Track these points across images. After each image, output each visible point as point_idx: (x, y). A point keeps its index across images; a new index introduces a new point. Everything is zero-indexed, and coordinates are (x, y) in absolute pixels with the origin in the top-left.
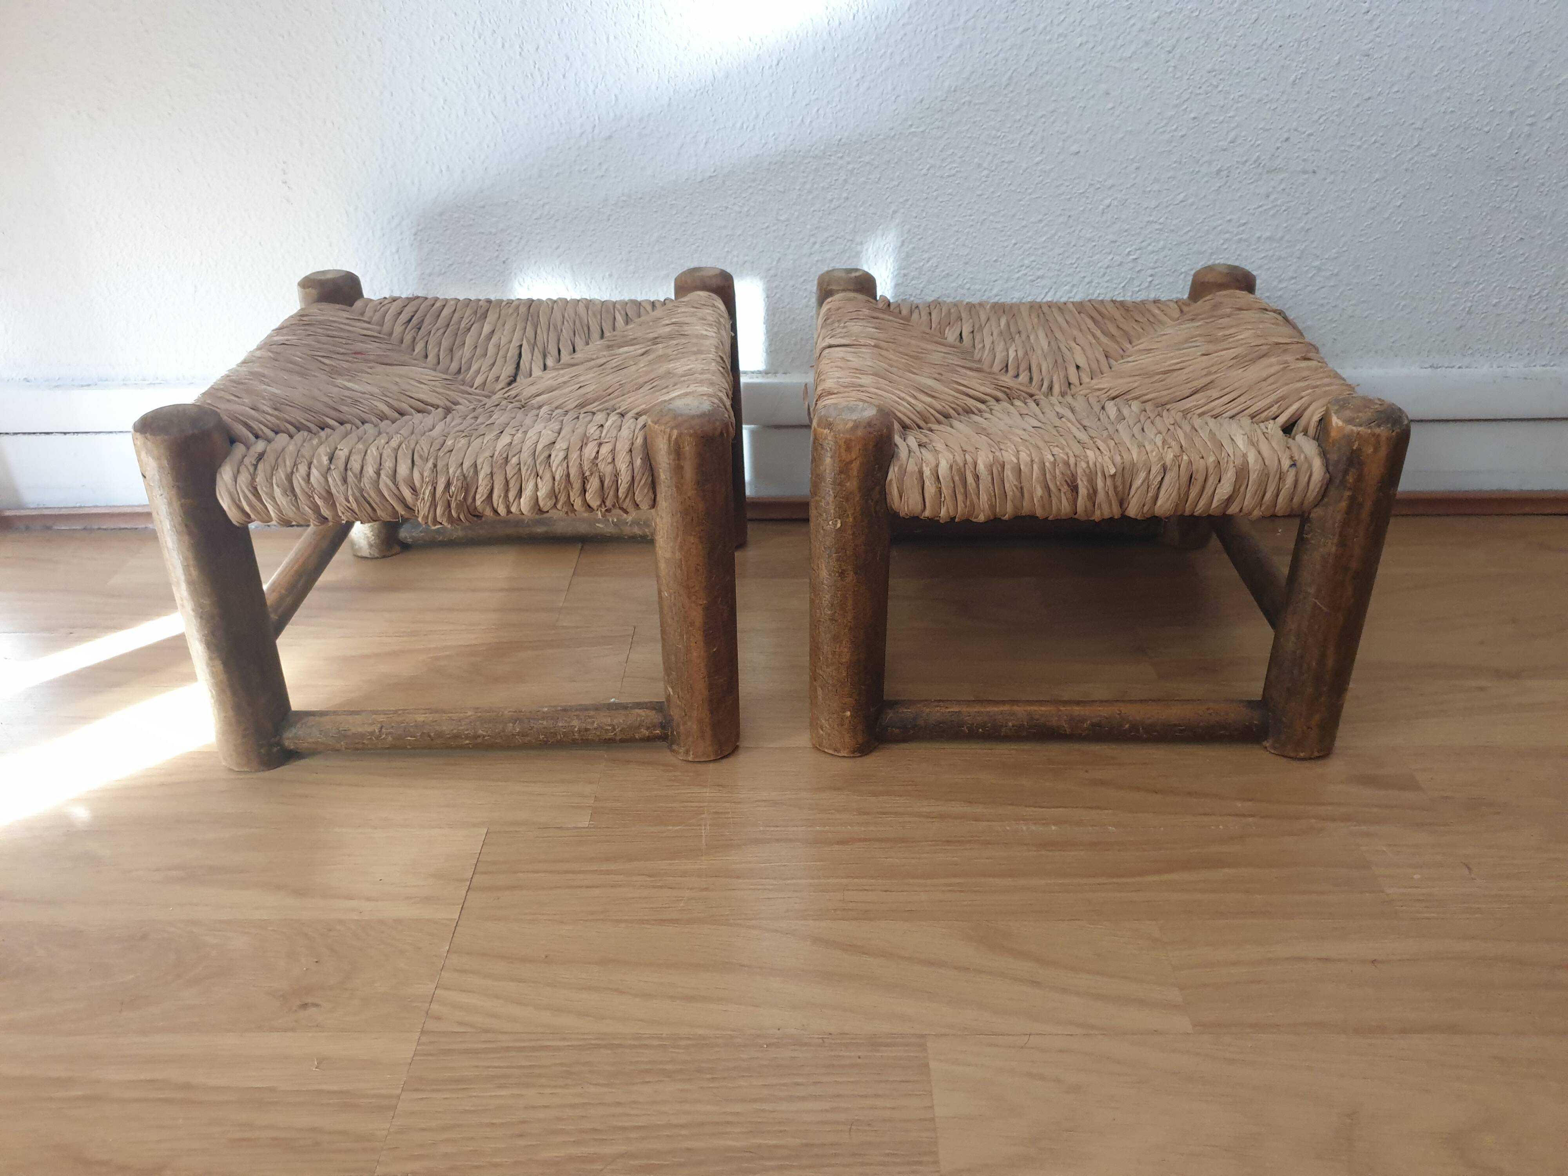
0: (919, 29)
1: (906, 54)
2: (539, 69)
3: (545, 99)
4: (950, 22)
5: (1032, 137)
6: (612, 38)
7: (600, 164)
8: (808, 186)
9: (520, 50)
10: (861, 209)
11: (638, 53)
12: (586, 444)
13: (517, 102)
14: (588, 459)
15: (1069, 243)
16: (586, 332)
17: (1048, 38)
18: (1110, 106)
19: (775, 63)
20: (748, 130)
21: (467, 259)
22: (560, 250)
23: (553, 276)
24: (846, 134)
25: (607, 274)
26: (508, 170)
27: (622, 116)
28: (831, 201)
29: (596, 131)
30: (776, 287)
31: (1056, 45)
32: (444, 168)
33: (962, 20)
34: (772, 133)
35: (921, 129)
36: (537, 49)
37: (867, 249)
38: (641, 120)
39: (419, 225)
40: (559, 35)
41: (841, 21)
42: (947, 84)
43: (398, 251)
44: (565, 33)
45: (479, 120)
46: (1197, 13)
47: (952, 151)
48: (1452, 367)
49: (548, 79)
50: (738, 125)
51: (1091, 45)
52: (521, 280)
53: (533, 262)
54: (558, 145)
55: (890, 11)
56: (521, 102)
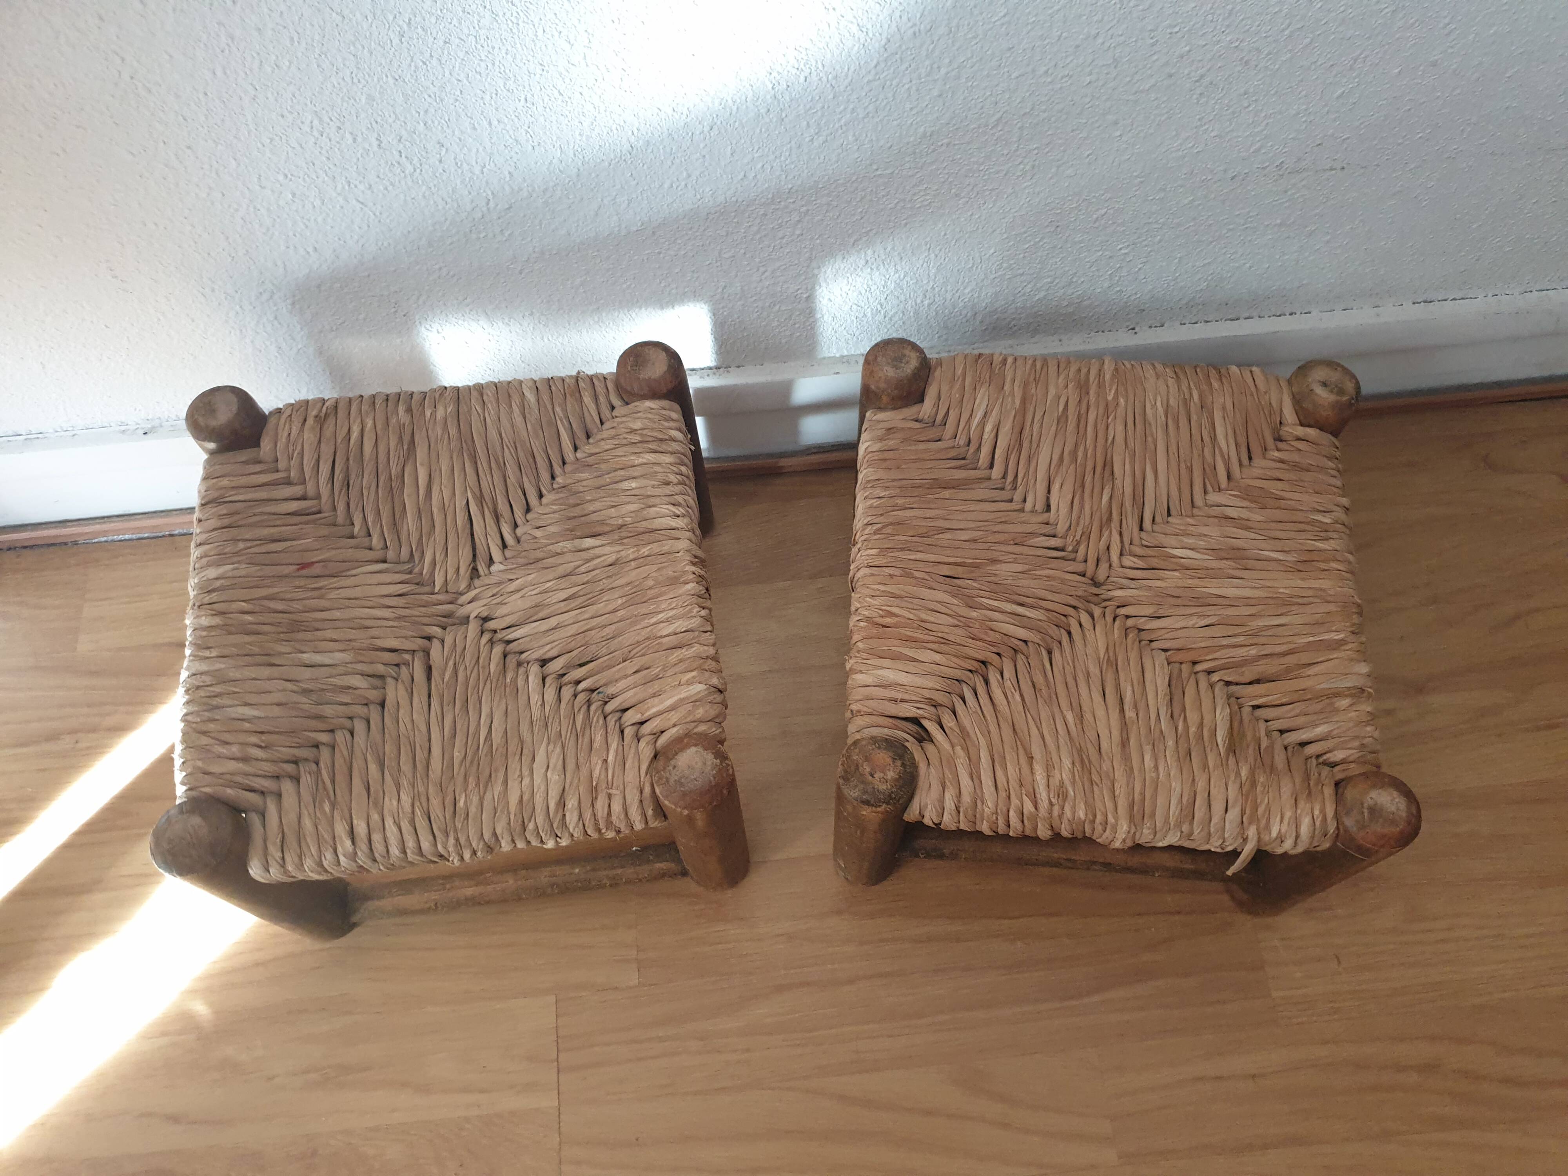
0: (888, 83)
1: (871, 107)
2: (406, 157)
3: (420, 182)
4: (928, 75)
5: (1022, 166)
6: (495, 123)
7: (502, 230)
8: (755, 228)
9: (378, 142)
10: (818, 241)
11: (532, 133)
12: (596, 798)
13: (386, 189)
14: (602, 817)
15: (1055, 247)
16: (535, 474)
17: (1049, 80)
18: (1118, 133)
19: (706, 129)
20: (679, 189)
21: (361, 317)
22: (469, 300)
23: (464, 321)
24: (799, 182)
25: (527, 314)
26: (389, 244)
27: (521, 189)
28: (783, 238)
29: (492, 205)
30: (723, 308)
31: (1059, 86)
32: (310, 250)
33: (943, 71)
34: (708, 189)
35: (888, 172)
36: (400, 141)
37: (825, 272)
38: (545, 191)
39: (294, 296)
40: (425, 125)
41: (790, 84)
42: (922, 129)
43: (276, 318)
44: (433, 122)
45: (342, 207)
46: (1237, 44)
47: (925, 186)
48: (1446, 300)
49: (421, 165)
50: (666, 186)
51: (1101, 83)
52: (428, 326)
53: (438, 312)
54: (446, 219)
55: (852, 69)
56: (390, 188)
